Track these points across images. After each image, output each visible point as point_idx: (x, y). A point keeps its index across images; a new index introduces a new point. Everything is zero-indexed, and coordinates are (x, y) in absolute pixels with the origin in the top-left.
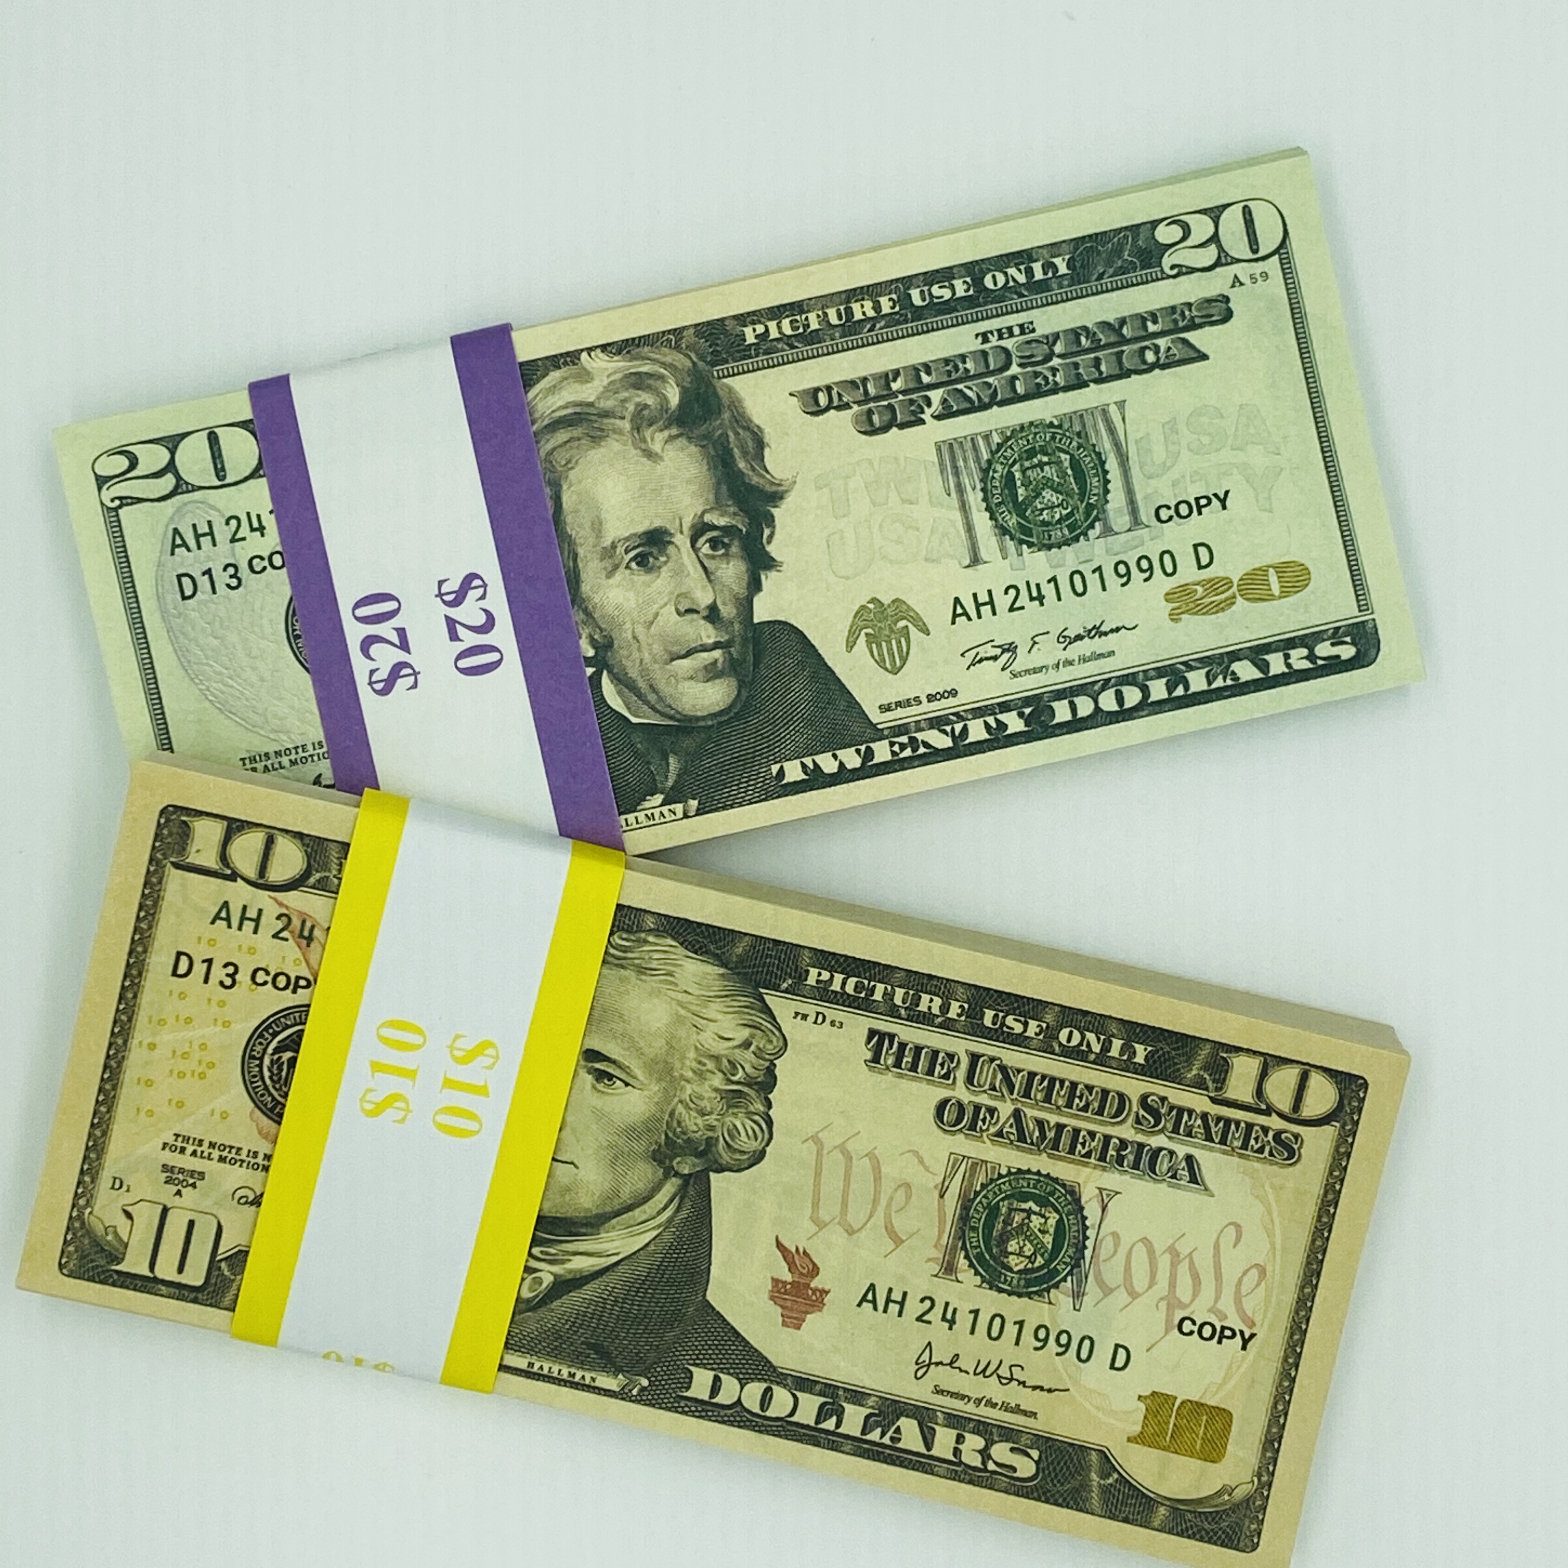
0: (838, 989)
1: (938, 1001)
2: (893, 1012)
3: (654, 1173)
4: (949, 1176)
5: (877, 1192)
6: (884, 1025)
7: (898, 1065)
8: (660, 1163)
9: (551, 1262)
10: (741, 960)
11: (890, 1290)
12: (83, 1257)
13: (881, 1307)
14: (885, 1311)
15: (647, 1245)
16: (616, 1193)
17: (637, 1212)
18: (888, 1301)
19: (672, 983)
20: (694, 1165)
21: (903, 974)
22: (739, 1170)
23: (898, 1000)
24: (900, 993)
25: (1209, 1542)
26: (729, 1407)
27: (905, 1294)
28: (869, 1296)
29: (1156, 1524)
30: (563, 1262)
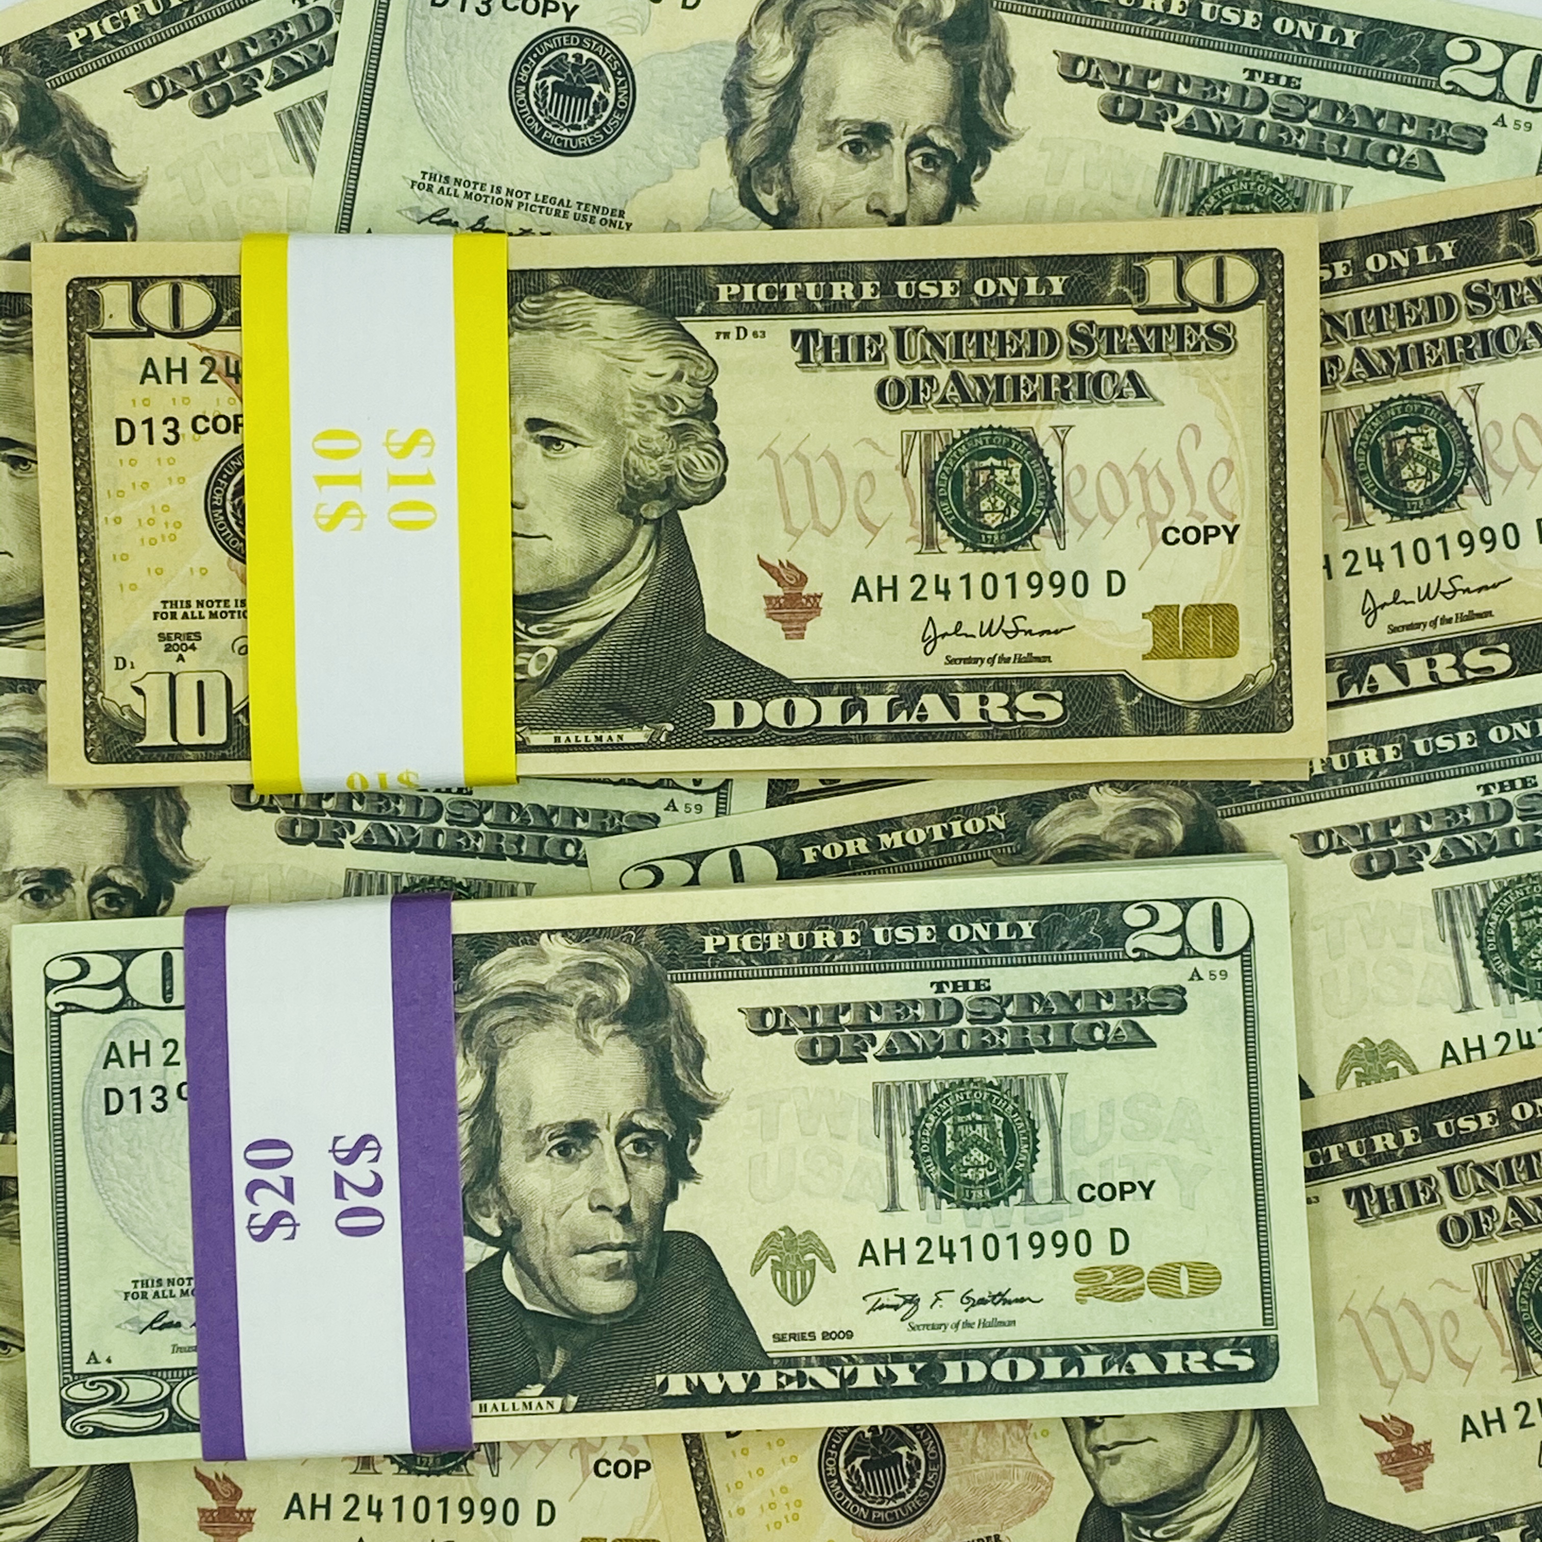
0: (751, 299)
1: (849, 286)
2: (809, 308)
3: (625, 526)
4: (905, 456)
5: (842, 489)
6: (803, 324)
7: (828, 359)
8: (628, 514)
9: (550, 636)
10: (651, 294)
11: (880, 578)
12: (105, 743)
13: (875, 597)
14: (880, 599)
15: (637, 596)
16: (594, 553)
17: (619, 566)
18: (881, 589)
19: (590, 333)
20: (661, 508)
21: (808, 268)
22: (704, 502)
23: (811, 296)
24: (811, 287)
25: (1245, 732)
26: (756, 729)
27: (895, 578)
28: (861, 590)
29: (1191, 728)
30: (561, 633)
